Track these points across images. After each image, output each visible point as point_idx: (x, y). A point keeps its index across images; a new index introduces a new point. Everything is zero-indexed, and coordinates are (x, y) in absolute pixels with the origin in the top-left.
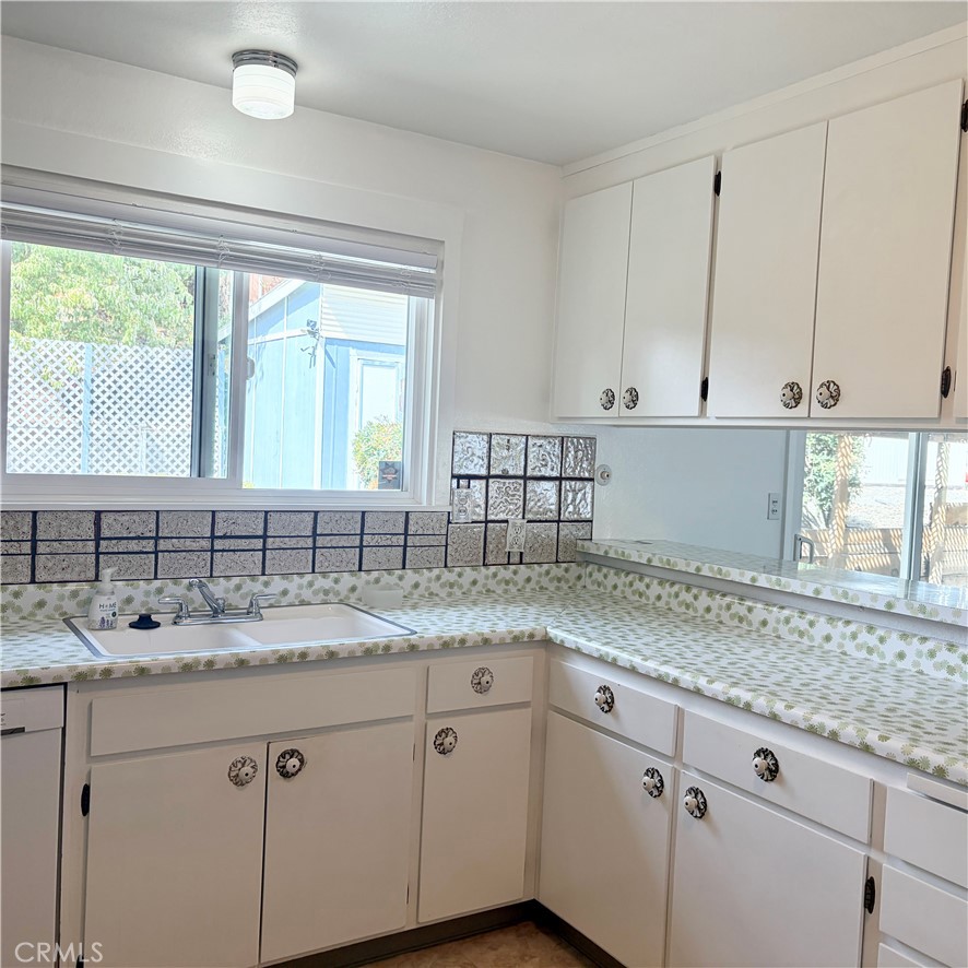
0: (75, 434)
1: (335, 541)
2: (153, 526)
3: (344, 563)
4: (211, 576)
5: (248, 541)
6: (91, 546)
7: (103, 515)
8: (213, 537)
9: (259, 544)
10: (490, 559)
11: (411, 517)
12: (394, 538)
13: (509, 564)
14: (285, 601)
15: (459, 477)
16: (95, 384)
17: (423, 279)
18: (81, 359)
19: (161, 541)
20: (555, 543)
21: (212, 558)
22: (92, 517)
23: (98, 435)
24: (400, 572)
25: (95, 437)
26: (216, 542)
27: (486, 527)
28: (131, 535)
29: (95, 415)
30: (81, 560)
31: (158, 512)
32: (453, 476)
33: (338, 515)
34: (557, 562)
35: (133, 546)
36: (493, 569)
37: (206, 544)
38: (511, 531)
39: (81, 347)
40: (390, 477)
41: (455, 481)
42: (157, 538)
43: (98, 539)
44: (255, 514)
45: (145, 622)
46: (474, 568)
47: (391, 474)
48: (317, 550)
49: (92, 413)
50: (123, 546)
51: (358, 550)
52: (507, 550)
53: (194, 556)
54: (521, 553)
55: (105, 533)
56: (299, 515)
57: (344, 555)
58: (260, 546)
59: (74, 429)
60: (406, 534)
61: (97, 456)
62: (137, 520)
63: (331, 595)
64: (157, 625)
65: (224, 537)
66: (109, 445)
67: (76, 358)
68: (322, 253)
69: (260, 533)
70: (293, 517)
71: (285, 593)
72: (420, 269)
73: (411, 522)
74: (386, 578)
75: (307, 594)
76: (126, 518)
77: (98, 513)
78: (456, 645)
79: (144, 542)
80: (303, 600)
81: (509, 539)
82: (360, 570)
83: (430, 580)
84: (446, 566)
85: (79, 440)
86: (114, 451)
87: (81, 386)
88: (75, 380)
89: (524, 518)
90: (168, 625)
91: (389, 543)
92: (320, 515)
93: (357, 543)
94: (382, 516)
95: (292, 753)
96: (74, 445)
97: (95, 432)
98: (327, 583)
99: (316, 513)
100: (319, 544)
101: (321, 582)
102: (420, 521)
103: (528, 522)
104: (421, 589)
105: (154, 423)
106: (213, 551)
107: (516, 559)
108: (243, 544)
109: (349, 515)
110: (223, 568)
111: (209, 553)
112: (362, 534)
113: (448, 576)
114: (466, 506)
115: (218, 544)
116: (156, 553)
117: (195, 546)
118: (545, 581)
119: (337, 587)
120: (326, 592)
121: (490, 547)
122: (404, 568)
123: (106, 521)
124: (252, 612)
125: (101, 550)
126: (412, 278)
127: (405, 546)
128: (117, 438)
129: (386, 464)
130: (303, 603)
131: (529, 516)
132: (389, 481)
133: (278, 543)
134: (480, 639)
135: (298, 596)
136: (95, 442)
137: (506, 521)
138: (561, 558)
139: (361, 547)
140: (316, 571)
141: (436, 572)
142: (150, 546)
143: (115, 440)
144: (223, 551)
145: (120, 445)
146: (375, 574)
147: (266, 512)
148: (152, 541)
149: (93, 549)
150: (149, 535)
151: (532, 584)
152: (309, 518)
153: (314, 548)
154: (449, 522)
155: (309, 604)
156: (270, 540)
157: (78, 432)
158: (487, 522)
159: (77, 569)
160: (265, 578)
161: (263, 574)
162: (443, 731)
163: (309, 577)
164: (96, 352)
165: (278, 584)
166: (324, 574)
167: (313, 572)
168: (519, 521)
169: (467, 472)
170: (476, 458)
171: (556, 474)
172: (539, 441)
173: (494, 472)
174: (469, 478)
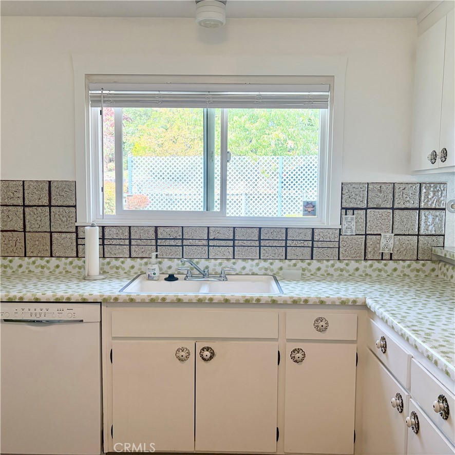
0: (275, 197)
1: (271, 243)
2: (181, 234)
3: (277, 255)
4: (208, 258)
5: (225, 242)
6: (154, 242)
7: (158, 228)
8: (208, 239)
10: (369, 256)
11: (316, 231)
12: (306, 243)
13: (382, 259)
14: (244, 272)
15: (346, 209)
16: (284, 174)
17: (320, 99)
18: (277, 163)
19: (185, 241)
20: (416, 248)
21: (208, 249)
22: (153, 229)
23: (285, 197)
24: (309, 261)
25: (284, 198)
26: (210, 242)
27: (366, 238)
28: (171, 238)
29: (283, 188)
30: (150, 248)
31: (182, 227)
32: (342, 208)
33: (272, 230)
34: (417, 260)
35: (172, 242)
36: (370, 262)
37: (205, 242)
38: (383, 241)
39: (278, 158)
40: (310, 210)
41: (344, 211)
42: (182, 239)
43: (157, 239)
44: (228, 229)
45: (171, 278)
46: (357, 261)
47: (310, 208)
48: (261, 247)
49: (282, 187)
50: (167, 242)
51: (284, 248)
52: (381, 251)
53: (200, 248)
54: (391, 254)
55: (160, 236)
56: (251, 230)
57: (277, 251)
58: (232, 244)
59: (275, 194)
60: (313, 240)
61: (285, 206)
62: (173, 231)
63: (269, 271)
64: (177, 279)
65: (214, 239)
66: (290, 201)
67: (275, 163)
68: (261, 93)
69: (232, 238)
70: (248, 230)
71: (244, 268)
72: (322, 93)
73: (315, 234)
74: (300, 264)
75: (256, 270)
76: (169, 230)
77: (156, 227)
78: (302, 303)
79: (177, 241)
80: (254, 273)
81: (382, 245)
82: (286, 259)
83: (327, 267)
84: (339, 259)
85: (277, 199)
86: (292, 204)
87: (278, 175)
88: (275, 173)
89: (392, 233)
90: (182, 280)
91: (303, 245)
92: (262, 230)
93: (284, 244)
94: (298, 231)
95: (208, 349)
96: (275, 202)
97: (283, 195)
98: (266, 264)
99: (260, 228)
100: (262, 244)
101: (263, 264)
102: (321, 234)
103: (395, 235)
104: (322, 272)
105: (309, 190)
106: (209, 246)
107: (388, 257)
108: (223, 243)
109: (278, 230)
110: (214, 254)
111: (207, 247)
112: (286, 240)
113: (338, 265)
114: (351, 225)
115: (211, 243)
116: (182, 246)
117: (200, 243)
118: (407, 271)
119: (272, 267)
120: (266, 269)
121: (369, 249)
122: (312, 259)
123: (160, 231)
124: (222, 276)
125: (158, 244)
126: (313, 99)
127: (312, 247)
128: (293, 198)
129: (307, 203)
130: (253, 274)
131: (396, 232)
132: (309, 212)
133: (241, 243)
134: (318, 301)
135: (251, 270)
136: (283, 200)
137: (380, 235)
138: (420, 257)
139: (286, 247)
140: (261, 258)
141: (332, 262)
142: (179, 243)
143: (292, 199)
144: (214, 246)
145: (294, 201)
146: (294, 262)
147: (234, 228)
148: (181, 241)
149: (154, 244)
150: (179, 237)
151: (398, 272)
152: (256, 231)
153: (260, 246)
154: (340, 235)
155: (257, 274)
156: (236, 242)
157: (276, 196)
158: (366, 235)
159: (148, 252)
160: (234, 260)
161: (234, 258)
162: (295, 350)
163: (256, 261)
164: (284, 160)
165: (240, 264)
166: (265, 260)
167: (260, 258)
168: (388, 235)
169: (352, 205)
170: (358, 198)
171: (417, 206)
172: (402, 187)
173: (371, 205)
174: (354, 209)
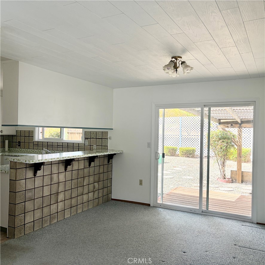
1: (70, 147)
9: (62, 147)
12: (77, 147)
15: (86, 138)
33: (70, 143)
48: (68, 148)
57: (71, 149)
73: (79, 145)
93: (73, 147)
109: (72, 143)
114: (87, 143)
127: (79, 148)
131: (97, 145)
154: (84, 145)
158: (90, 145)
168: (95, 145)
169: (87, 137)
170: (88, 135)
171: (101, 138)
172: (98, 132)
173: (91, 138)
174: (87, 138)
